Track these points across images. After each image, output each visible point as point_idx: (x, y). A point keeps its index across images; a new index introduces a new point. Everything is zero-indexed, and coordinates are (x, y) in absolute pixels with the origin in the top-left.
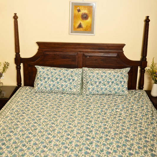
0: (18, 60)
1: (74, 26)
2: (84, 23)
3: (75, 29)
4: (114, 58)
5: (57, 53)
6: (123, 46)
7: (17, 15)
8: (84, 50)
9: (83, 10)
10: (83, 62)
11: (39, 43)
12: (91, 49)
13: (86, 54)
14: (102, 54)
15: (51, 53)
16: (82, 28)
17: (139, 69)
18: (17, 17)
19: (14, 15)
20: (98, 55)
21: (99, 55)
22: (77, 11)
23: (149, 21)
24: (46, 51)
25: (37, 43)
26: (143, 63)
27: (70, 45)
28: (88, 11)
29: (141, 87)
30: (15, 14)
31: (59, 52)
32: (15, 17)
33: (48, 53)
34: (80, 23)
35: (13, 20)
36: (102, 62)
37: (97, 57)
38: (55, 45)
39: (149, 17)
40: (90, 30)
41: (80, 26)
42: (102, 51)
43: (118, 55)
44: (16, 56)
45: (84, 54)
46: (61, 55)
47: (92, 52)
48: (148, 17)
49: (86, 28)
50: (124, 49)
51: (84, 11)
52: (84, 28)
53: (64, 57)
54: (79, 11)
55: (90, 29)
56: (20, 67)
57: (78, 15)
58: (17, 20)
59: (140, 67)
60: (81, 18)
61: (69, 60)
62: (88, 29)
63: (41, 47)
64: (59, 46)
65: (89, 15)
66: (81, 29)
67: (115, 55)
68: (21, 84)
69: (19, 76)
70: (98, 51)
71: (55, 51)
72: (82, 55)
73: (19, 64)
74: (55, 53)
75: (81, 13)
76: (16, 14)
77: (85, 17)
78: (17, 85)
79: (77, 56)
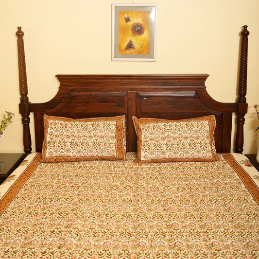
0: (25, 107)
1: (120, 46)
2: (137, 41)
3: (121, 50)
4: (190, 100)
5: (92, 92)
6: (204, 77)
7: (22, 29)
8: (138, 87)
9: (135, 19)
10: (137, 108)
11: (60, 77)
12: (150, 84)
13: (142, 94)
14: (169, 93)
15: (81, 93)
16: (134, 48)
17: (234, 117)
18: (23, 34)
19: (17, 30)
20: (162, 95)
21: (165, 95)
22: (125, 21)
23: (248, 33)
24: (72, 91)
25: (56, 76)
26: (240, 106)
27: (114, 79)
28: (143, 20)
29: (239, 149)
30: (19, 28)
31: (95, 91)
32: (20, 34)
33: (76, 94)
34: (131, 41)
35: (15, 39)
36: (170, 106)
37: (160, 99)
38: (87, 79)
39: (247, 26)
40: (147, 52)
41: (130, 46)
42: (169, 87)
43: (197, 93)
44: (22, 100)
45: (137, 94)
46: (98, 96)
47: (151, 90)
48: (245, 27)
49: (140, 49)
50: (207, 83)
51: (135, 20)
52: (137, 50)
53: (104, 100)
54: (128, 20)
55: (147, 50)
56: (29, 119)
57: (127, 27)
58: (22, 38)
59: (235, 115)
60: (131, 32)
61: (112, 104)
62: (143, 51)
63: (64, 84)
64: (94, 81)
65: (145, 27)
66: (132, 50)
67: (192, 94)
68: (31, 149)
69: (27, 136)
70: (163, 88)
71: (87, 90)
72: (134, 95)
73: (26, 115)
74: (89, 93)
75: (131, 23)
76: (21, 28)
77: (139, 30)
78: (25, 150)
79: (126, 98)
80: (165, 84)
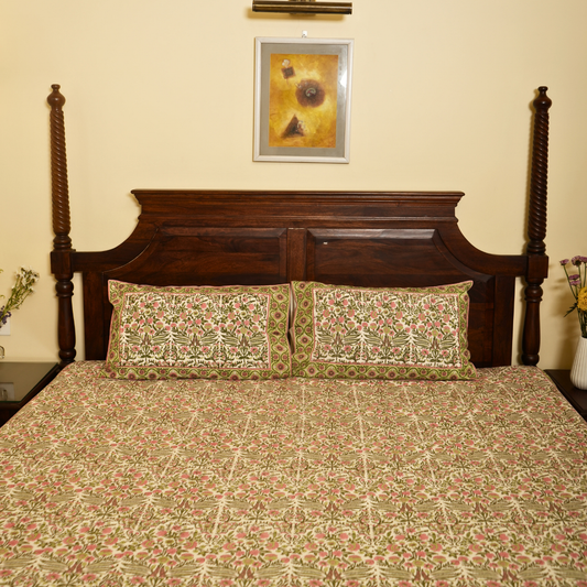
0: (64, 260)
1: (272, 129)
2: (309, 118)
3: (273, 139)
4: (421, 247)
5: (210, 229)
6: (453, 199)
7: (61, 91)
8: (310, 217)
9: (305, 71)
10: (307, 265)
11: (141, 196)
12: (335, 212)
13: (318, 233)
14: (379, 233)
15: (187, 231)
16: (302, 135)
17: (519, 286)
18: (62, 100)
19: (49, 92)
20: (361, 235)
21: (368, 236)
22: (282, 75)
23: (549, 103)
24: (166, 225)
25: (132, 192)
26: (532, 262)
27: (259, 200)
28: (322, 75)
29: (529, 357)
30: (55, 88)
31: (215, 226)
32: (56, 101)
33: (176, 231)
34: (295, 119)
35: (44, 113)
36: (379, 261)
37: (358, 244)
38: (200, 200)
39: (546, 88)
40: (330, 141)
41: (293, 129)
42: (378, 219)
43: (437, 233)
44: (57, 243)
45: (309, 234)
46: (223, 237)
47: (337, 225)
48: (543, 90)
49: (315, 135)
50: (459, 211)
51: (306, 74)
52: (308, 138)
53: (236, 246)
54: (289, 72)
55: (331, 140)
56: (71, 287)
57: (287, 88)
58: (60, 108)
60: (296, 101)
61: (253, 255)
62: (322, 140)
63: (150, 210)
64: (215, 203)
65: (326, 87)
66: (298, 139)
67: (426, 234)
68: (74, 353)
69: (67, 322)
70: (363, 222)
71: (200, 224)
72: (302, 236)
73: (65, 276)
74: (203, 231)
75: (295, 81)
76: (58, 87)
77: (312, 95)
78: (61, 355)
79: (283, 242)
80: (368, 212)
